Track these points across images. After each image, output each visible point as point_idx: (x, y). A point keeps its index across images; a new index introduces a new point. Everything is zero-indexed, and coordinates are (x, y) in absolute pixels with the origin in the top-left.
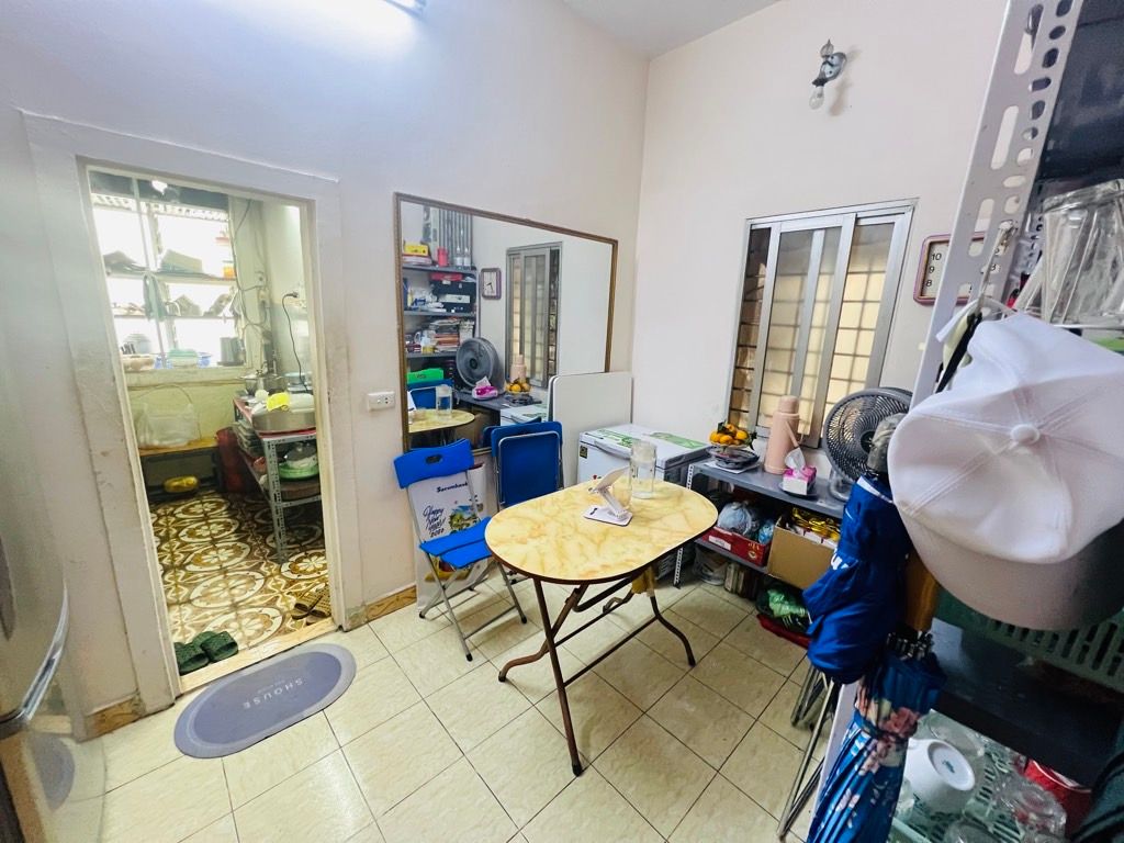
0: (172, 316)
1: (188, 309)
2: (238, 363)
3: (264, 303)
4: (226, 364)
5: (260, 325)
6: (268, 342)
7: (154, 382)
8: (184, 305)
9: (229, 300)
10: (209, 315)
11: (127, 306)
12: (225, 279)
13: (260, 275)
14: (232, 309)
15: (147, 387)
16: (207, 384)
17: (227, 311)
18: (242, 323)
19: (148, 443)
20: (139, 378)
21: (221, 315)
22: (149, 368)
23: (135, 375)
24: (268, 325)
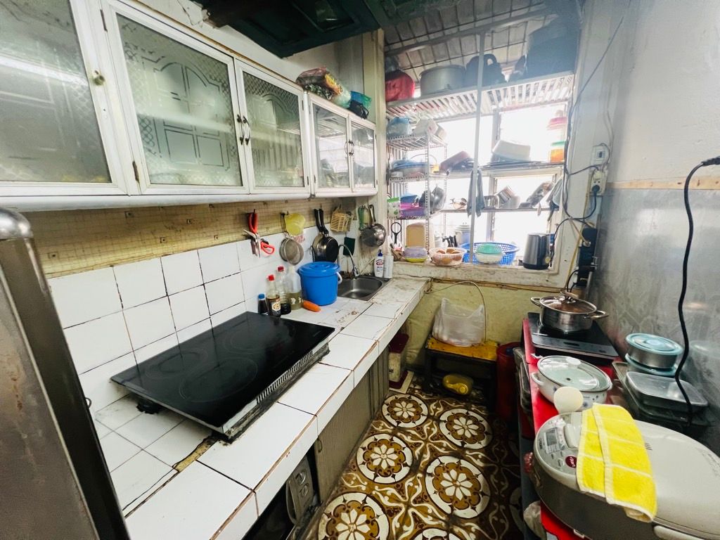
0: (492, 210)
1: (506, 202)
2: (541, 266)
3: (597, 188)
4: (528, 266)
5: (583, 221)
6: (587, 243)
7: (458, 277)
8: (505, 197)
9: (548, 189)
10: (525, 207)
11: (460, 201)
12: (552, 164)
13: (601, 149)
14: (550, 199)
15: (451, 281)
16: (502, 286)
17: (544, 203)
18: (558, 216)
19: (440, 336)
20: (446, 272)
21: (537, 206)
22: (457, 263)
23: (444, 269)
24: (594, 220)
